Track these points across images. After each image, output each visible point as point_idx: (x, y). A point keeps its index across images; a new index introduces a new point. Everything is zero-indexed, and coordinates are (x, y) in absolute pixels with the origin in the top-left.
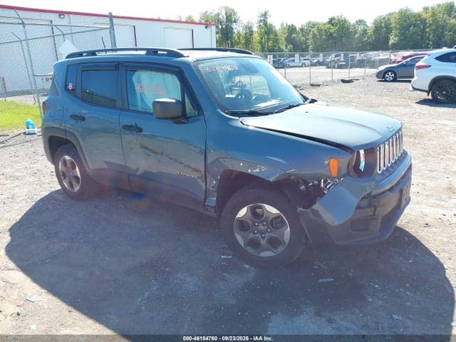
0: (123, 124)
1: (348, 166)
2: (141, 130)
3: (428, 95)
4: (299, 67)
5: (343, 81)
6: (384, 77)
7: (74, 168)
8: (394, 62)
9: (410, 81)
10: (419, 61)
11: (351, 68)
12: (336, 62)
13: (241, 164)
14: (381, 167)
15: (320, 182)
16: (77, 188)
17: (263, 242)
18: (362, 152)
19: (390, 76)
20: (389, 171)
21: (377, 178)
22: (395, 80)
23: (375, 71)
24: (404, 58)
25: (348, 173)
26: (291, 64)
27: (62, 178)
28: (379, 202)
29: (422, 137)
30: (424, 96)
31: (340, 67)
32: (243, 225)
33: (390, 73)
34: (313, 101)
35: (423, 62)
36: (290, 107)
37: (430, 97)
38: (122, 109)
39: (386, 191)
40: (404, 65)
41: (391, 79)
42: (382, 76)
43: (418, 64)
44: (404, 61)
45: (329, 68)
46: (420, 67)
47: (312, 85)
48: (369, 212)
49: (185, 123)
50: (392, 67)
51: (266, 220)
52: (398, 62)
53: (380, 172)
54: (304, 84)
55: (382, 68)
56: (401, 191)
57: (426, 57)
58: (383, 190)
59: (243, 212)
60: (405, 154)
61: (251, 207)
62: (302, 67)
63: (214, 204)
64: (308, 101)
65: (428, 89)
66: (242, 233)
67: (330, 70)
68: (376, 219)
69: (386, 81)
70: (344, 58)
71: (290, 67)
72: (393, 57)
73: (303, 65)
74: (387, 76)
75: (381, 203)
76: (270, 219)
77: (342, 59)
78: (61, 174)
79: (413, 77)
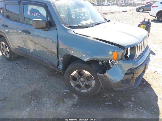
0: (23, 30)
1: (122, 55)
2: (29, 33)
3: (156, 18)
4: (107, 5)
5: (123, 12)
6: (139, 10)
7: (6, 48)
8: (143, 4)
9: (149, 12)
10: (153, 4)
11: (127, 6)
12: (121, 4)
13: (73, 52)
14: (137, 54)
15: (108, 61)
16: (8, 56)
17: (83, 86)
18: (129, 49)
19: (141, 10)
20: (141, 56)
21: (135, 60)
22: (143, 12)
23: (136, 8)
24: (147, 3)
25: (122, 59)
26: (104, 4)
27: (3, 51)
28: (135, 72)
29: (153, 35)
30: (154, 18)
31: (123, 6)
32: (74, 78)
33: (141, 9)
34: (109, 21)
35: (155, 5)
36: (98, 24)
37: (156, 19)
38: (22, 23)
39: (139, 66)
40: (147, 6)
41: (142, 11)
42: (138, 10)
43: (153, 5)
44: (147, 4)
45: (118, 6)
46: (153, 7)
47: (111, 13)
48: (131, 76)
49: (48, 31)
50: (142, 7)
51: (84, 77)
52: (145, 5)
53: (137, 57)
54: (108, 12)
55: (138, 7)
56: (146, 65)
57: (156, 2)
58: (137, 66)
59: (74, 73)
60: (148, 47)
61: (78, 71)
62: (108, 5)
63: (62, 68)
64: (107, 21)
65: (155, 16)
66: (74, 81)
67: (119, 7)
68: (133, 79)
69: (139, 12)
70: (124, 2)
71: (104, 5)
72: (143, 3)
73: (109, 5)
74: (140, 10)
75: (136, 72)
76: (86, 77)
77: (123, 3)
78: (2, 49)
79: (150, 11)
